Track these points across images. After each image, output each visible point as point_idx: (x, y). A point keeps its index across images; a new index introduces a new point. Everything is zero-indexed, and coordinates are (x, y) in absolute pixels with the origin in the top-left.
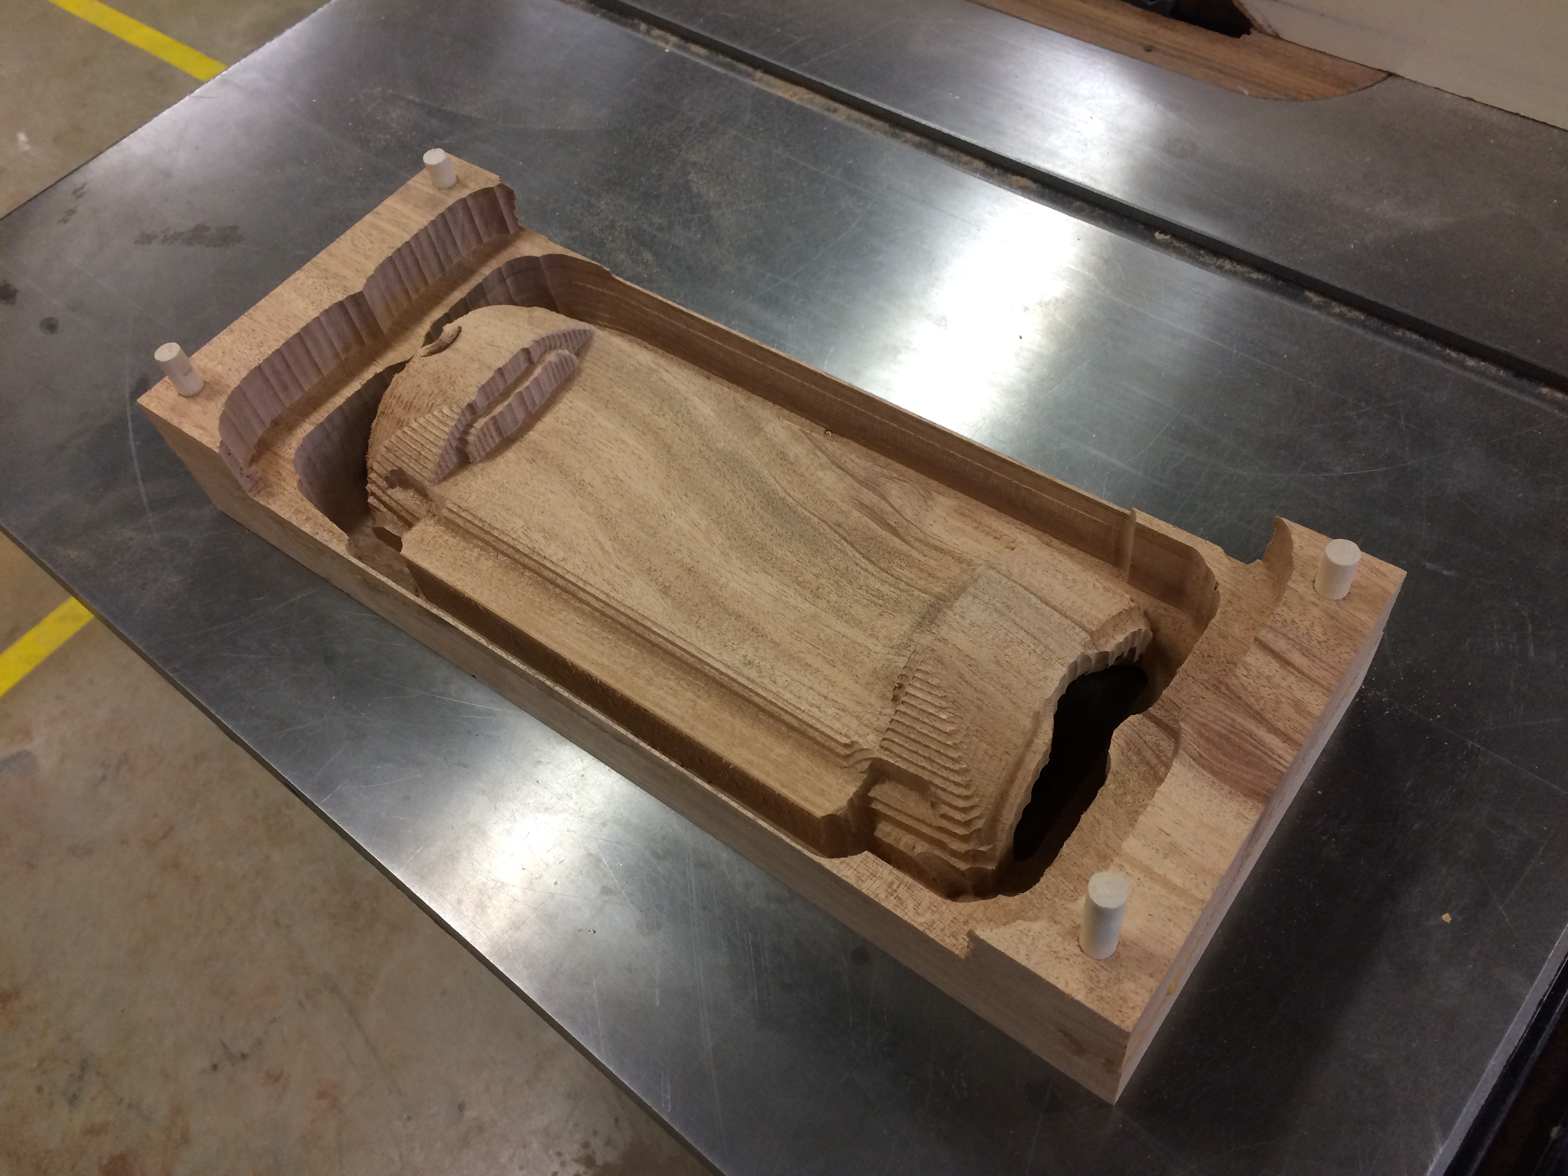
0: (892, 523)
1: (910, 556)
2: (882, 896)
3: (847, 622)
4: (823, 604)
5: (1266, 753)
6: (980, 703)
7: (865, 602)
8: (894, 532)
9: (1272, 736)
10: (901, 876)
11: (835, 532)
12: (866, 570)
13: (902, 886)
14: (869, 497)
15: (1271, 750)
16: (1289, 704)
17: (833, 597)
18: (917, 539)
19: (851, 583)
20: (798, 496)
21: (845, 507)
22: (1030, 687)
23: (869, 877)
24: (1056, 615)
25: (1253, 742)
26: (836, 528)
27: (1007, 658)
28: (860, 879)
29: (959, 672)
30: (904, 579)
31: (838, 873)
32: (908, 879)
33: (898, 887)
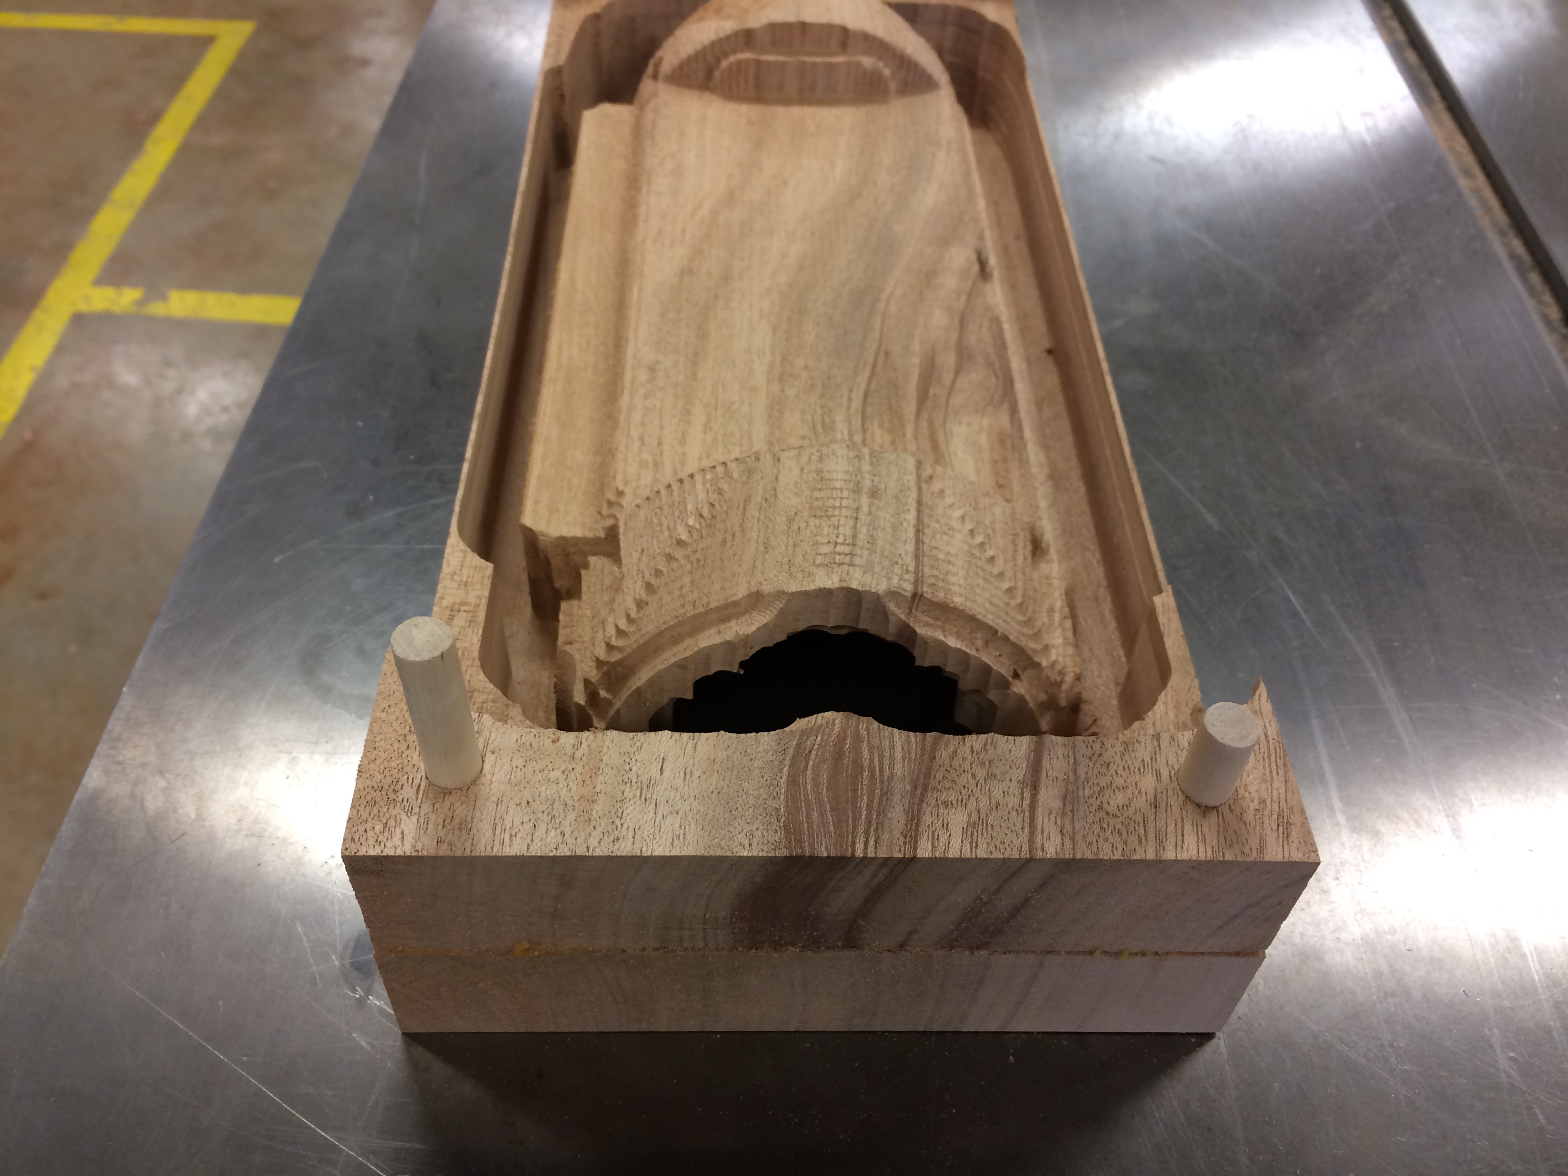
0: (931, 392)
1: (903, 426)
2: (445, 603)
3: (770, 416)
4: (776, 388)
5: (869, 823)
6: (729, 538)
7: (809, 418)
8: (923, 396)
9: (903, 819)
10: (481, 607)
11: (876, 356)
12: (850, 399)
13: (470, 614)
14: (947, 360)
15: (880, 826)
16: (970, 815)
17: (791, 392)
18: (931, 422)
19: (822, 396)
20: (893, 308)
21: (916, 347)
22: (786, 567)
23: (461, 581)
24: (910, 547)
25: (876, 801)
26: (882, 354)
27: (803, 525)
28: (453, 576)
29: (750, 496)
30: (868, 436)
31: (449, 554)
32: (482, 615)
33: (465, 611)
